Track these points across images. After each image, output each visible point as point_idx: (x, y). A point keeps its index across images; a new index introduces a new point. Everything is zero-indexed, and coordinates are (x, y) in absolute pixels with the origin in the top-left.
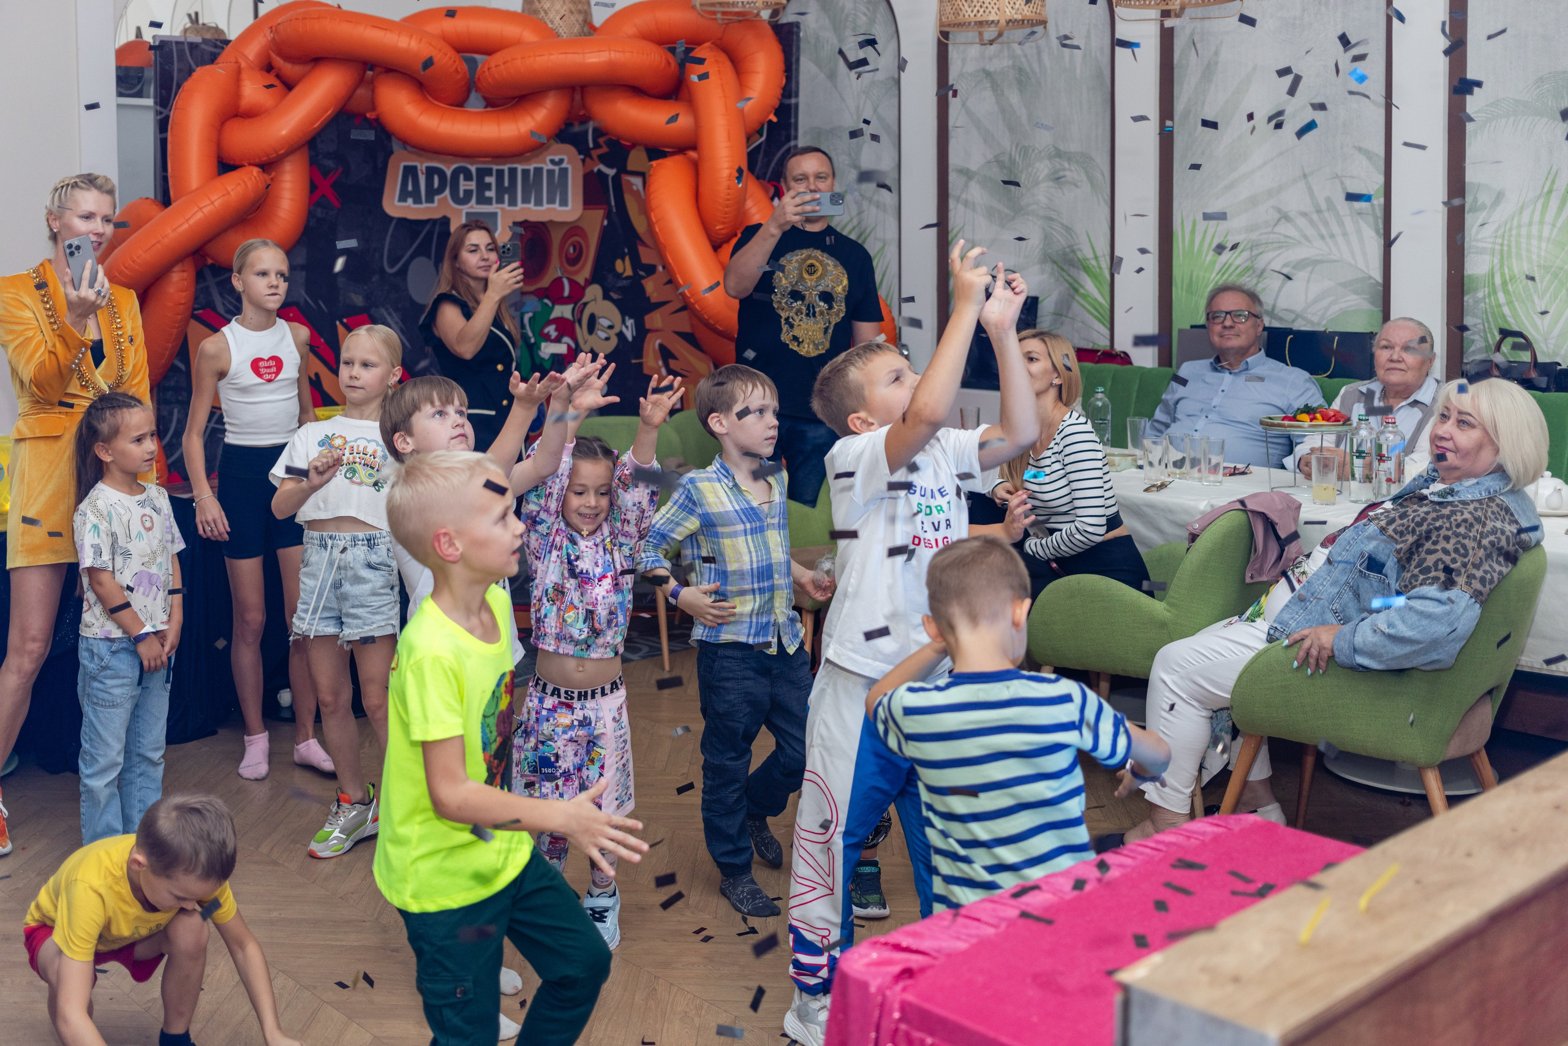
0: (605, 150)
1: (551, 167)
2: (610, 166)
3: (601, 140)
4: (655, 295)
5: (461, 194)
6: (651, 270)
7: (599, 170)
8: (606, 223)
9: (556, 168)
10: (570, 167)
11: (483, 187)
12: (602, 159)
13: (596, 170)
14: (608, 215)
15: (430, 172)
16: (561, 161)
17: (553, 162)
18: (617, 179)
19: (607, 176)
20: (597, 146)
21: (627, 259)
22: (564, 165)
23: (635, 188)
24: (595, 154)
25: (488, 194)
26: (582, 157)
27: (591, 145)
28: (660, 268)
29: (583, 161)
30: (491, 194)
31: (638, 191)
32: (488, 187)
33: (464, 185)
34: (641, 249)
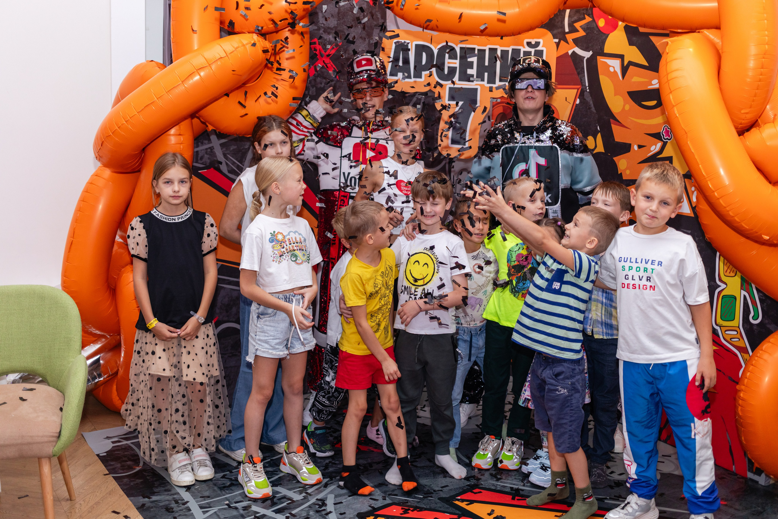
0: (582, 33)
1: (528, 49)
2: (586, 49)
3: (578, 25)
4: (628, 172)
5: (446, 72)
6: (625, 148)
7: (574, 52)
8: (578, 101)
9: (533, 50)
10: (545, 50)
11: (465, 65)
12: (577, 42)
13: (570, 52)
14: (581, 95)
15: (420, 49)
16: (537, 44)
17: (529, 44)
18: (592, 62)
19: (582, 58)
20: (573, 30)
21: (599, 136)
22: (540, 48)
23: (612, 69)
24: (570, 37)
25: (469, 71)
26: (557, 40)
27: (567, 30)
28: (636, 148)
29: (558, 44)
30: (472, 71)
31: (615, 72)
32: (471, 65)
33: (450, 63)
34: (615, 128)
